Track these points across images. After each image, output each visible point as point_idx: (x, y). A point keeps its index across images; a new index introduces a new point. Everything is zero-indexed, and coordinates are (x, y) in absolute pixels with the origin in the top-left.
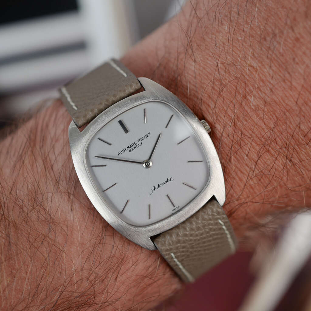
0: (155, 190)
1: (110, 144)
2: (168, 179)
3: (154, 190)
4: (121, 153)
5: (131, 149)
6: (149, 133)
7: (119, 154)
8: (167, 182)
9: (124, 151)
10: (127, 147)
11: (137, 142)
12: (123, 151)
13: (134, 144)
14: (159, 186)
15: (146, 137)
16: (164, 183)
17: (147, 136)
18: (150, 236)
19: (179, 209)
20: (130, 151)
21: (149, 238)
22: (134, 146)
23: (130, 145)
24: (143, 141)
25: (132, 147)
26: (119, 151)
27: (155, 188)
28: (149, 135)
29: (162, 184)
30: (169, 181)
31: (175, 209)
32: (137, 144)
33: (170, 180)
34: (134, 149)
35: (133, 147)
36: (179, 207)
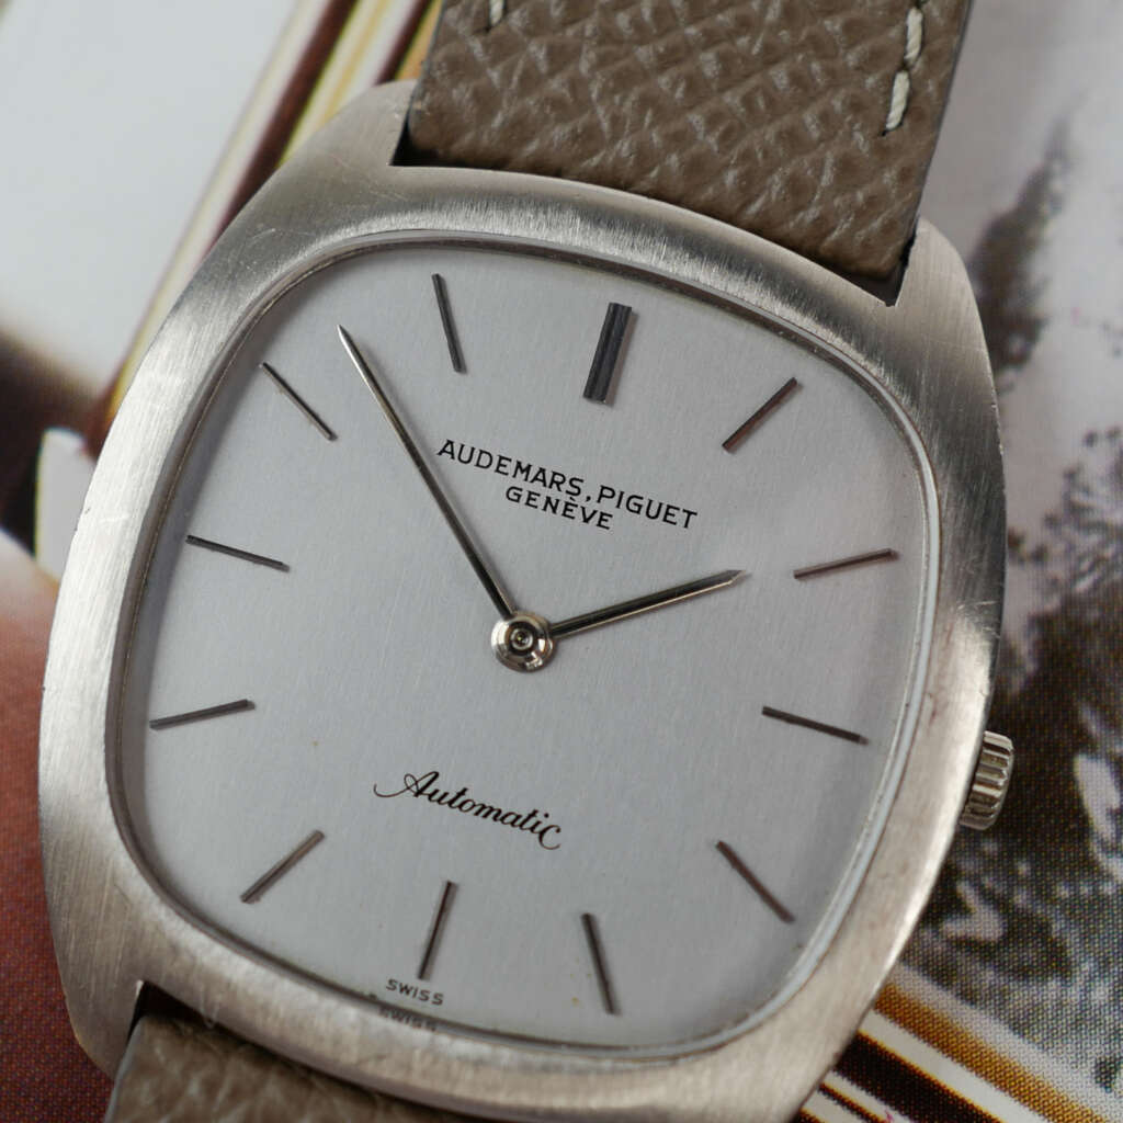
0: (423, 798)
1: (459, 364)
2: (540, 817)
3: (419, 793)
4: (465, 457)
5: (527, 487)
6: (690, 513)
7: (443, 451)
8: (513, 823)
9: (485, 460)
10: (519, 464)
11: (590, 489)
12: (478, 458)
13: (566, 486)
14: (458, 800)
15: (653, 512)
16: (499, 816)
17: (667, 513)
18: (154, 980)
19: (428, 1008)
20: (513, 495)
21: (140, 984)
22: (553, 493)
23: (542, 471)
24: (620, 517)
25: (537, 487)
26: (465, 438)
27: (429, 790)
28: (680, 517)
29: (485, 811)
30: (532, 829)
31: (405, 989)
32: (579, 500)
33: (542, 833)
34: (541, 502)
35: (545, 492)
36: (438, 1000)
